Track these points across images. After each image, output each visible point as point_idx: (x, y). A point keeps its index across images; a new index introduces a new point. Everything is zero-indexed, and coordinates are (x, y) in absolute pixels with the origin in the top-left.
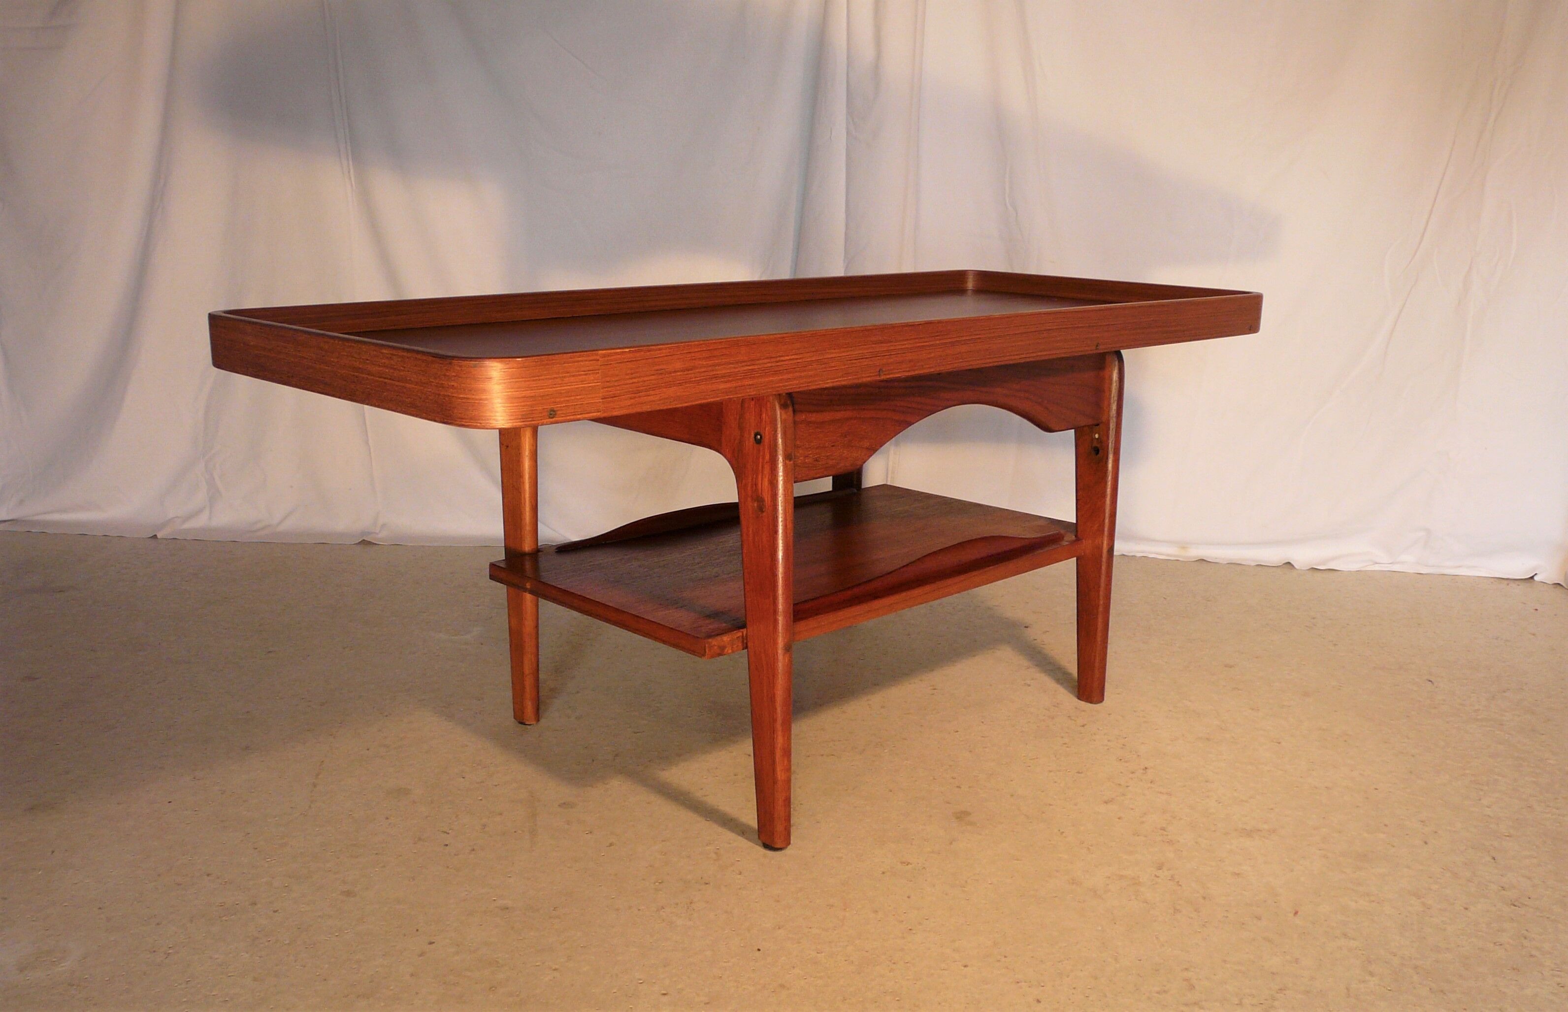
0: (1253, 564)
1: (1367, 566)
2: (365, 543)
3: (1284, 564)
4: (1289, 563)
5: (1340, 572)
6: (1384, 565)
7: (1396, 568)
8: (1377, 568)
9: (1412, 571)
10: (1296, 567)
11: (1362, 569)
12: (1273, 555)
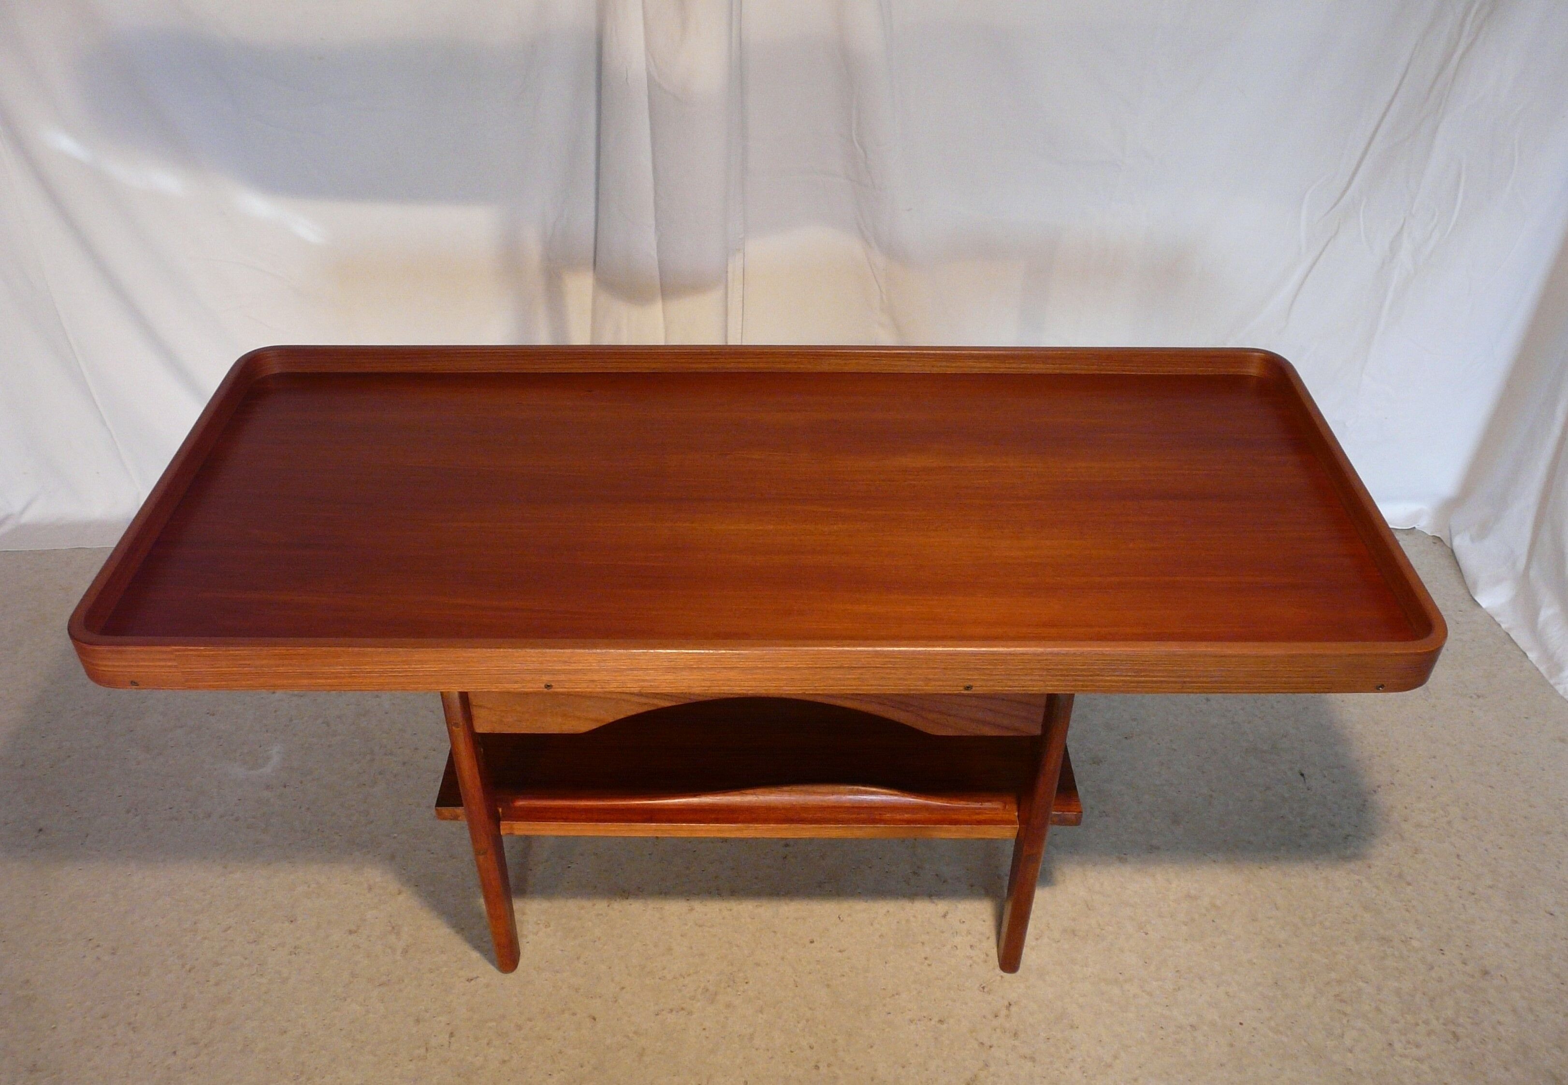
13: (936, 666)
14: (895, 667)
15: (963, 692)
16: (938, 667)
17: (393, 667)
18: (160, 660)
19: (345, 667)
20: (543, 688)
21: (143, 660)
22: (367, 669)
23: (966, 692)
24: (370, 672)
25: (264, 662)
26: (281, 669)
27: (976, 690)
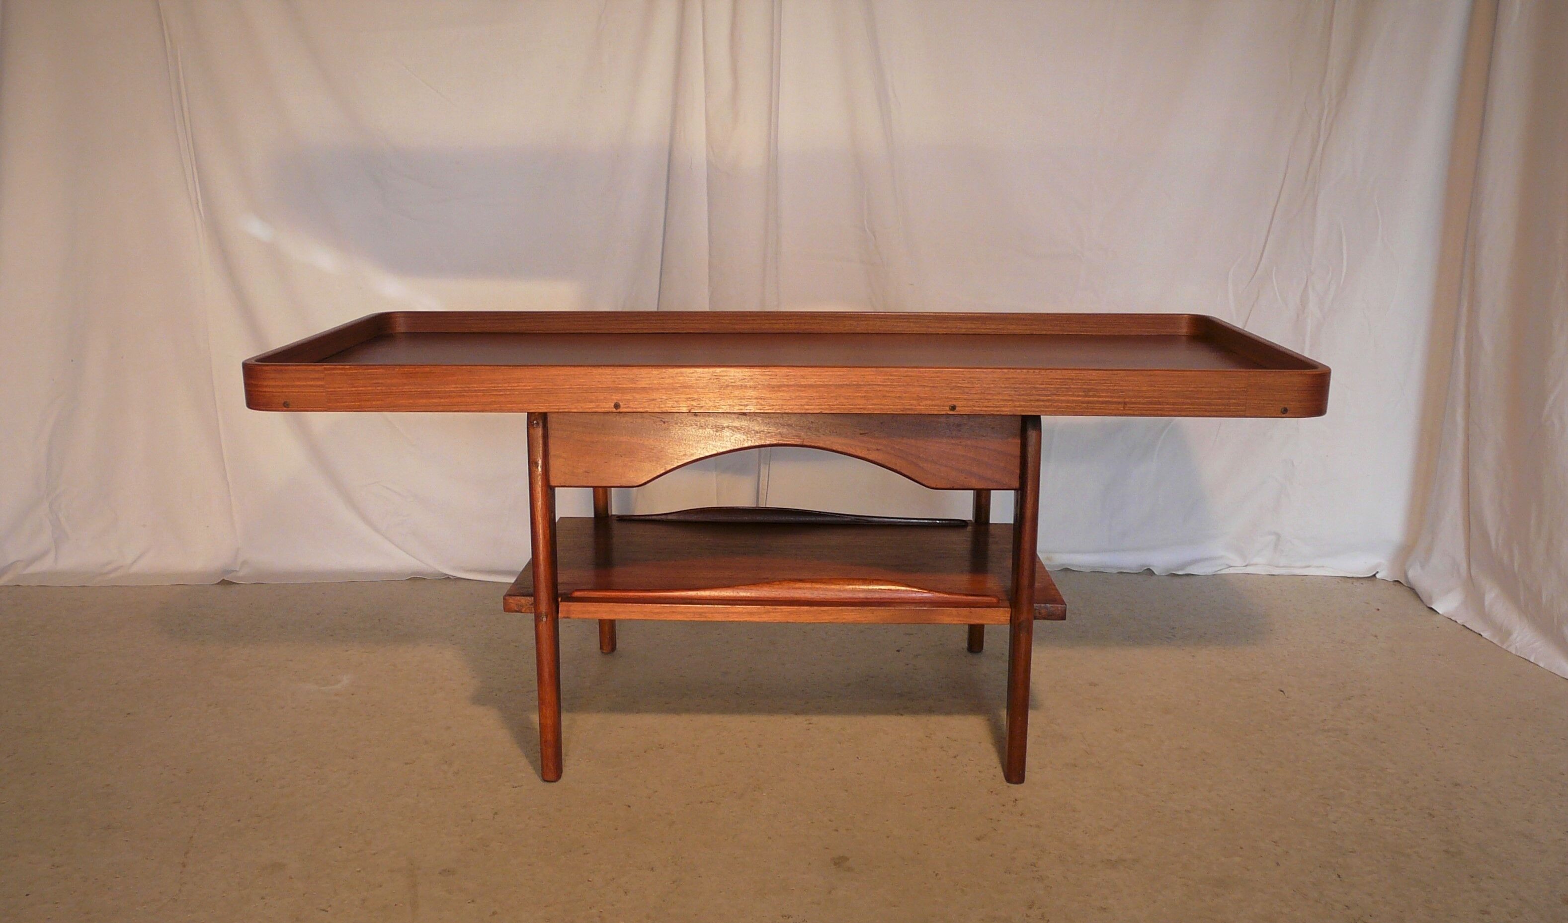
0: (1115, 571)
1: (1221, 569)
2: (224, 583)
3: (1144, 570)
4: (1149, 569)
5: (1197, 576)
6: (1237, 568)
7: (1249, 570)
8: (1232, 570)
9: (1263, 573)
10: (1155, 572)
11: (1219, 573)
12: (1133, 561)
13: (925, 384)
14: (893, 385)
15: (949, 413)
16: (927, 385)
17: (496, 385)
18: (314, 379)
19: (458, 386)
20: (612, 408)
21: (299, 379)
22: (475, 387)
23: (952, 413)
24: (476, 391)
25: (395, 381)
26: (406, 388)
27: (960, 410)
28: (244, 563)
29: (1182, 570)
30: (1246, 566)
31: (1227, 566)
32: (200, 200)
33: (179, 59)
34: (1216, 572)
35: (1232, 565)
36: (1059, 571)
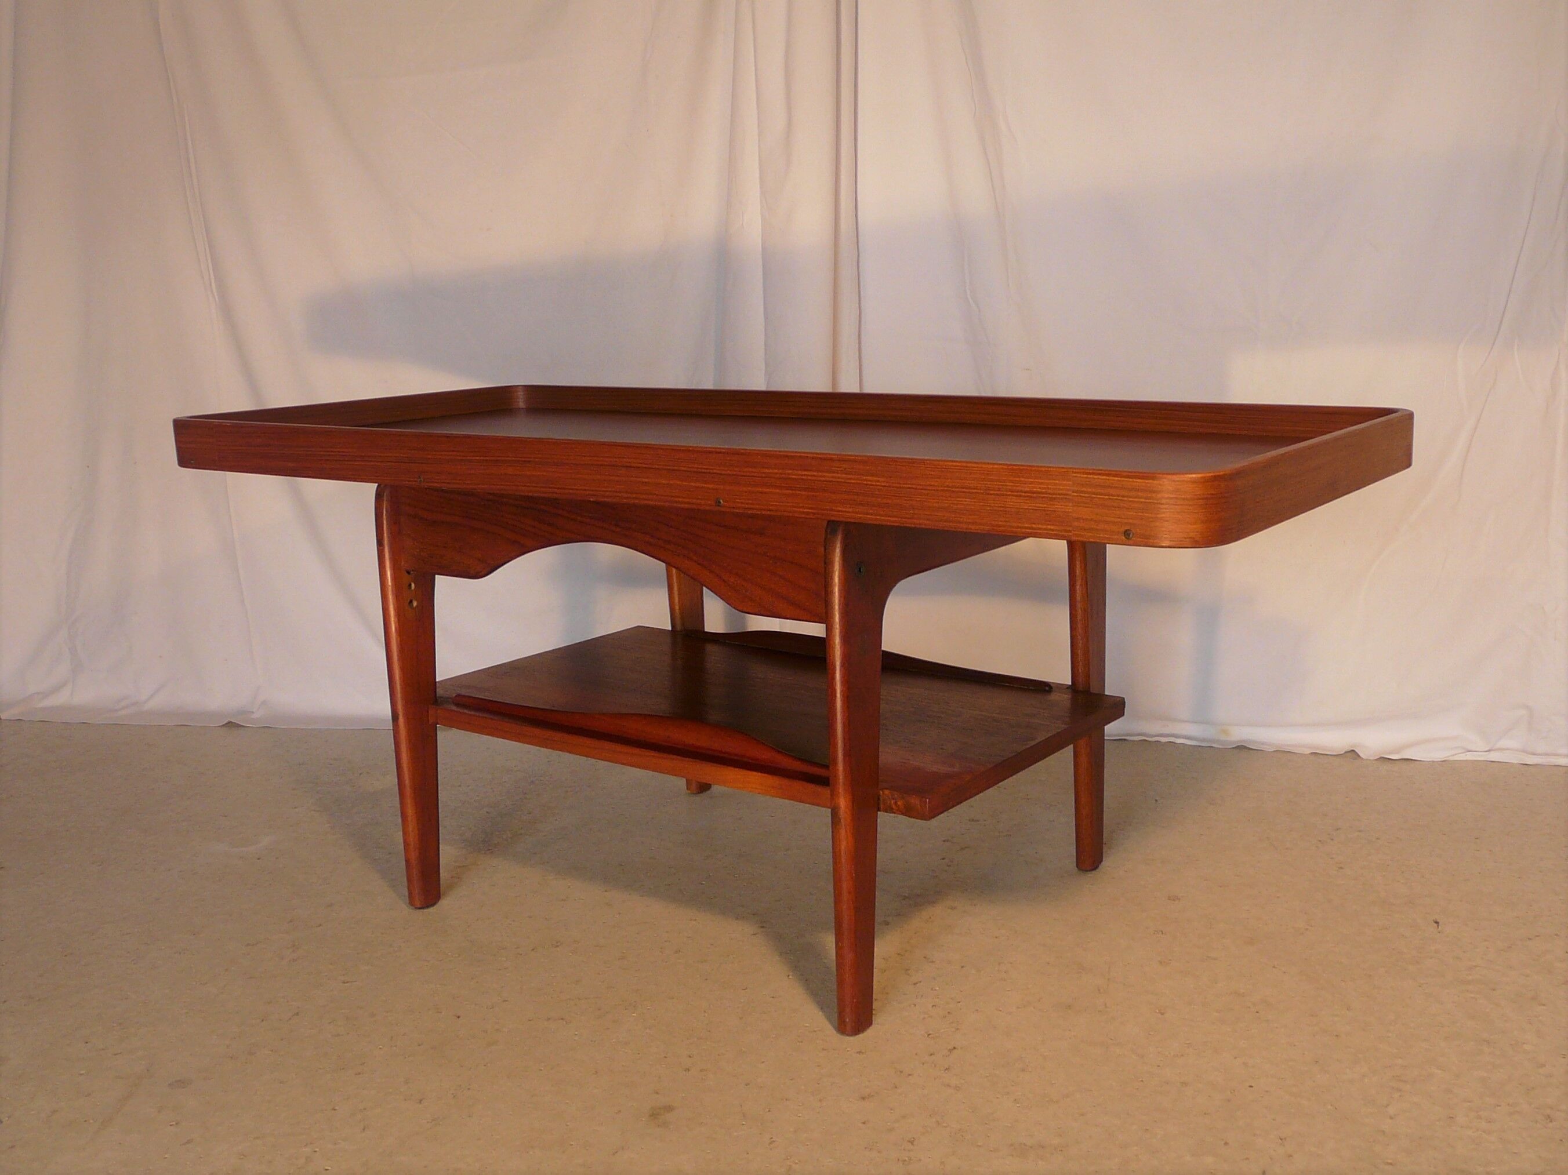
0: (1307, 751)
1: (1456, 754)
3: (1346, 752)
4: (1353, 751)
5: (1418, 763)
6: (1477, 753)
7: (1494, 756)
8: (1469, 757)
9: (1515, 761)
10: (1361, 755)
11: (1451, 758)
12: (1335, 740)
28: (264, 703)
29: (1398, 753)
30: (1489, 751)
31: (1463, 751)
32: (213, 281)
33: (187, 118)
34: (1448, 757)
35: (1470, 749)
36: (1233, 748)
